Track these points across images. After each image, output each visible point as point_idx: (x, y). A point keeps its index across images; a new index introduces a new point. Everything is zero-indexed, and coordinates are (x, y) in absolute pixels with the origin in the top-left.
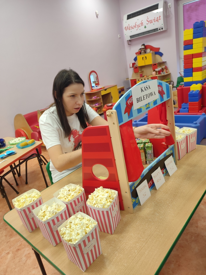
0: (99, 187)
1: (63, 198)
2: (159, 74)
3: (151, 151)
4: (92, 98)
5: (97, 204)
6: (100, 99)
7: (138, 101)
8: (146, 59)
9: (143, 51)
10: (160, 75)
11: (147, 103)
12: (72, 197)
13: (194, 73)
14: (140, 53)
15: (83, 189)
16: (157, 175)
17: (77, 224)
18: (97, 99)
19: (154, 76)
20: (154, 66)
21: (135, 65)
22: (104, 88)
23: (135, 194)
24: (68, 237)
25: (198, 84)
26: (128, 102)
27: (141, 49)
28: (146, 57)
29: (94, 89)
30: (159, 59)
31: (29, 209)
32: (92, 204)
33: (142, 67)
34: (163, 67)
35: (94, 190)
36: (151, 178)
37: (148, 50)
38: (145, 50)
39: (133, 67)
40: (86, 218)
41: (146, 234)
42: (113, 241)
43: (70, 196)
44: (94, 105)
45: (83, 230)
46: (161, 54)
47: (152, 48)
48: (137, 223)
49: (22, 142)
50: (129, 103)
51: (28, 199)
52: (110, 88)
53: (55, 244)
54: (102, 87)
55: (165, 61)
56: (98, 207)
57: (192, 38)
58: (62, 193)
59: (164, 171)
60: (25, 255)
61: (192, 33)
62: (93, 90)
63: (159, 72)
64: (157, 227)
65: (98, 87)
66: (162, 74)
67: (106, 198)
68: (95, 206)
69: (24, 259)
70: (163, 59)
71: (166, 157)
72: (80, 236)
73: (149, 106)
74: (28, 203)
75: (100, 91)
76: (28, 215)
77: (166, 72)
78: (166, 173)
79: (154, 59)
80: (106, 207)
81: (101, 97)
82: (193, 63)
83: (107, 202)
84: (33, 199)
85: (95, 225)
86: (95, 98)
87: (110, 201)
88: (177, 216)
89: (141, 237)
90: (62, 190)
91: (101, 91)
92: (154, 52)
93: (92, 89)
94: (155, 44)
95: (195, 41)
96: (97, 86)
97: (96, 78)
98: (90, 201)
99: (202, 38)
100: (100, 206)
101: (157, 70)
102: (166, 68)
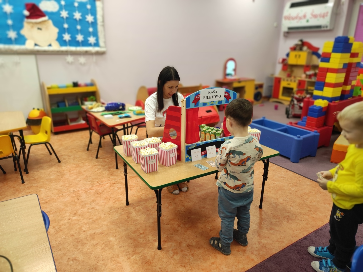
0: (170, 142)
7: (204, 98)
9: (298, 48)
10: (310, 80)
11: (212, 101)
13: (325, 88)
15: (161, 141)
16: (211, 150)
19: (303, 79)
20: (307, 67)
21: (285, 61)
23: (189, 153)
24: (143, 154)
26: (197, 97)
28: (300, 55)
30: (316, 61)
31: (129, 142)
32: (161, 147)
33: (293, 66)
34: (317, 71)
35: (166, 142)
36: (206, 150)
37: (305, 48)
38: (301, 47)
40: (155, 150)
48: (183, 166)
49: (138, 110)
52: (246, 81)
53: (137, 162)
54: (238, 78)
57: (331, 51)
60: (118, 187)
62: (225, 80)
63: (310, 76)
66: (313, 79)
69: (116, 189)
74: (129, 139)
76: (128, 145)
79: (309, 59)
80: (167, 149)
82: (326, 77)
84: (133, 138)
85: (157, 152)
91: (234, 83)
92: (311, 51)
101: (308, 73)
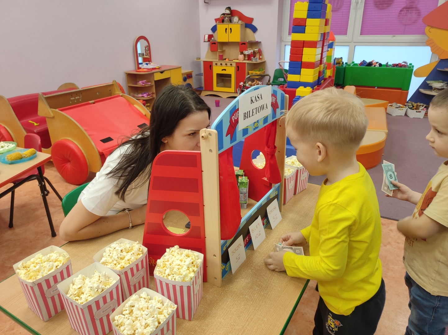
0: (173, 246)
1: (111, 263)
2: (248, 60)
3: (246, 189)
4: (137, 82)
5: (172, 275)
6: (151, 86)
7: (245, 117)
8: (231, 32)
9: (227, 18)
10: (250, 62)
11: (256, 121)
12: (128, 262)
13: (303, 71)
14: (221, 20)
15: (145, 249)
16: (257, 228)
17: (142, 309)
18: (147, 85)
19: (241, 62)
20: (243, 45)
21: (213, 38)
22: (159, 69)
23: (225, 258)
24: (128, 330)
25: (308, 88)
26: (233, 118)
27: (224, 14)
28: (231, 29)
29: (142, 67)
30: (251, 36)
31: (47, 281)
32: (163, 275)
33: (223, 44)
34: (256, 50)
35: (165, 251)
36: (248, 232)
37: (236, 19)
38: (230, 17)
39: (209, 41)
40: (157, 298)
41: (242, 319)
42: (193, 332)
43: (123, 261)
44: (140, 95)
45: (155, 318)
46: (254, 29)
47: (242, 17)
48: (228, 301)
49: (9, 151)
50: (233, 120)
51: (45, 264)
52: (170, 70)
54: (156, 66)
55: (259, 41)
56: (173, 280)
57: (305, 17)
58: (109, 255)
59: (265, 220)
61: (307, 9)
62: (140, 70)
63: (249, 57)
64: (257, 308)
65: (150, 66)
66: (254, 61)
67: (187, 265)
68: (170, 278)
70: (257, 37)
71: (269, 201)
72: (151, 328)
73: (257, 125)
74: (45, 272)
75: (153, 73)
76: (45, 292)
77: (260, 59)
78: (266, 225)
79: (243, 35)
80: (187, 279)
81: (153, 83)
82: (302, 55)
83: (188, 271)
84: (56, 264)
85: (173, 309)
86: (144, 84)
87: (193, 271)
88: (284, 291)
89: (235, 324)
90: (107, 249)
91: (155, 74)
92: (243, 23)
93: (139, 68)
94: (247, 11)
95: (310, 22)
96: (147, 64)
97: (146, 49)
98: (161, 269)
99: (319, 19)
100: (178, 278)
101: (246, 52)
102: (260, 52)
